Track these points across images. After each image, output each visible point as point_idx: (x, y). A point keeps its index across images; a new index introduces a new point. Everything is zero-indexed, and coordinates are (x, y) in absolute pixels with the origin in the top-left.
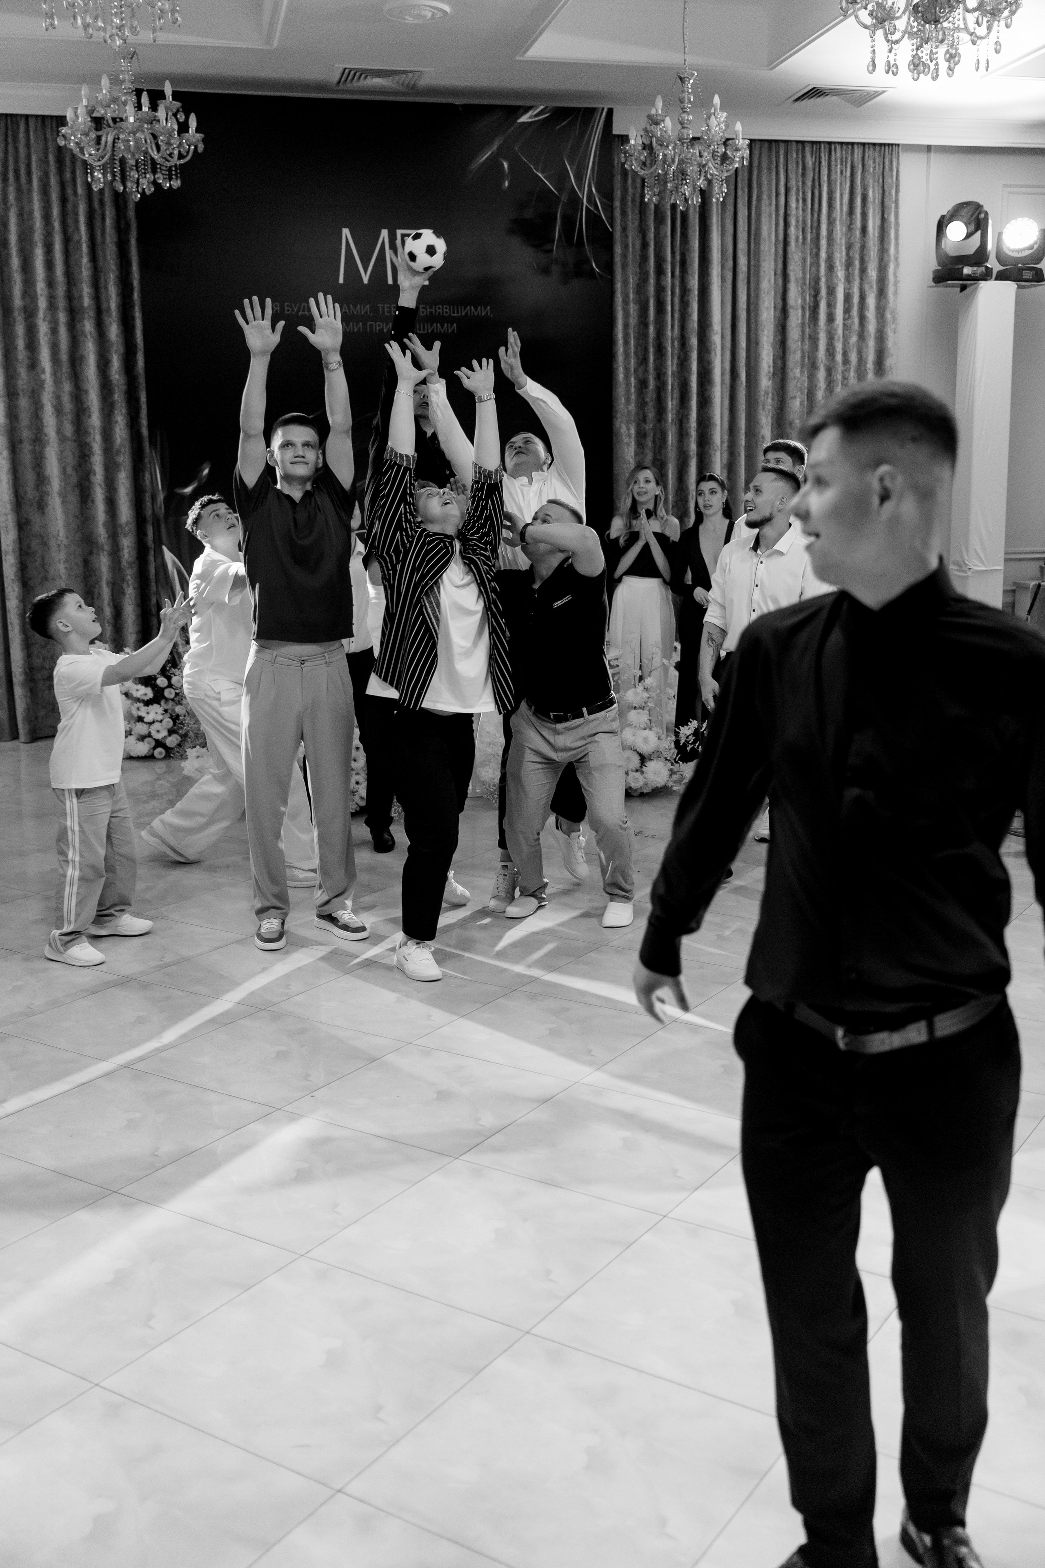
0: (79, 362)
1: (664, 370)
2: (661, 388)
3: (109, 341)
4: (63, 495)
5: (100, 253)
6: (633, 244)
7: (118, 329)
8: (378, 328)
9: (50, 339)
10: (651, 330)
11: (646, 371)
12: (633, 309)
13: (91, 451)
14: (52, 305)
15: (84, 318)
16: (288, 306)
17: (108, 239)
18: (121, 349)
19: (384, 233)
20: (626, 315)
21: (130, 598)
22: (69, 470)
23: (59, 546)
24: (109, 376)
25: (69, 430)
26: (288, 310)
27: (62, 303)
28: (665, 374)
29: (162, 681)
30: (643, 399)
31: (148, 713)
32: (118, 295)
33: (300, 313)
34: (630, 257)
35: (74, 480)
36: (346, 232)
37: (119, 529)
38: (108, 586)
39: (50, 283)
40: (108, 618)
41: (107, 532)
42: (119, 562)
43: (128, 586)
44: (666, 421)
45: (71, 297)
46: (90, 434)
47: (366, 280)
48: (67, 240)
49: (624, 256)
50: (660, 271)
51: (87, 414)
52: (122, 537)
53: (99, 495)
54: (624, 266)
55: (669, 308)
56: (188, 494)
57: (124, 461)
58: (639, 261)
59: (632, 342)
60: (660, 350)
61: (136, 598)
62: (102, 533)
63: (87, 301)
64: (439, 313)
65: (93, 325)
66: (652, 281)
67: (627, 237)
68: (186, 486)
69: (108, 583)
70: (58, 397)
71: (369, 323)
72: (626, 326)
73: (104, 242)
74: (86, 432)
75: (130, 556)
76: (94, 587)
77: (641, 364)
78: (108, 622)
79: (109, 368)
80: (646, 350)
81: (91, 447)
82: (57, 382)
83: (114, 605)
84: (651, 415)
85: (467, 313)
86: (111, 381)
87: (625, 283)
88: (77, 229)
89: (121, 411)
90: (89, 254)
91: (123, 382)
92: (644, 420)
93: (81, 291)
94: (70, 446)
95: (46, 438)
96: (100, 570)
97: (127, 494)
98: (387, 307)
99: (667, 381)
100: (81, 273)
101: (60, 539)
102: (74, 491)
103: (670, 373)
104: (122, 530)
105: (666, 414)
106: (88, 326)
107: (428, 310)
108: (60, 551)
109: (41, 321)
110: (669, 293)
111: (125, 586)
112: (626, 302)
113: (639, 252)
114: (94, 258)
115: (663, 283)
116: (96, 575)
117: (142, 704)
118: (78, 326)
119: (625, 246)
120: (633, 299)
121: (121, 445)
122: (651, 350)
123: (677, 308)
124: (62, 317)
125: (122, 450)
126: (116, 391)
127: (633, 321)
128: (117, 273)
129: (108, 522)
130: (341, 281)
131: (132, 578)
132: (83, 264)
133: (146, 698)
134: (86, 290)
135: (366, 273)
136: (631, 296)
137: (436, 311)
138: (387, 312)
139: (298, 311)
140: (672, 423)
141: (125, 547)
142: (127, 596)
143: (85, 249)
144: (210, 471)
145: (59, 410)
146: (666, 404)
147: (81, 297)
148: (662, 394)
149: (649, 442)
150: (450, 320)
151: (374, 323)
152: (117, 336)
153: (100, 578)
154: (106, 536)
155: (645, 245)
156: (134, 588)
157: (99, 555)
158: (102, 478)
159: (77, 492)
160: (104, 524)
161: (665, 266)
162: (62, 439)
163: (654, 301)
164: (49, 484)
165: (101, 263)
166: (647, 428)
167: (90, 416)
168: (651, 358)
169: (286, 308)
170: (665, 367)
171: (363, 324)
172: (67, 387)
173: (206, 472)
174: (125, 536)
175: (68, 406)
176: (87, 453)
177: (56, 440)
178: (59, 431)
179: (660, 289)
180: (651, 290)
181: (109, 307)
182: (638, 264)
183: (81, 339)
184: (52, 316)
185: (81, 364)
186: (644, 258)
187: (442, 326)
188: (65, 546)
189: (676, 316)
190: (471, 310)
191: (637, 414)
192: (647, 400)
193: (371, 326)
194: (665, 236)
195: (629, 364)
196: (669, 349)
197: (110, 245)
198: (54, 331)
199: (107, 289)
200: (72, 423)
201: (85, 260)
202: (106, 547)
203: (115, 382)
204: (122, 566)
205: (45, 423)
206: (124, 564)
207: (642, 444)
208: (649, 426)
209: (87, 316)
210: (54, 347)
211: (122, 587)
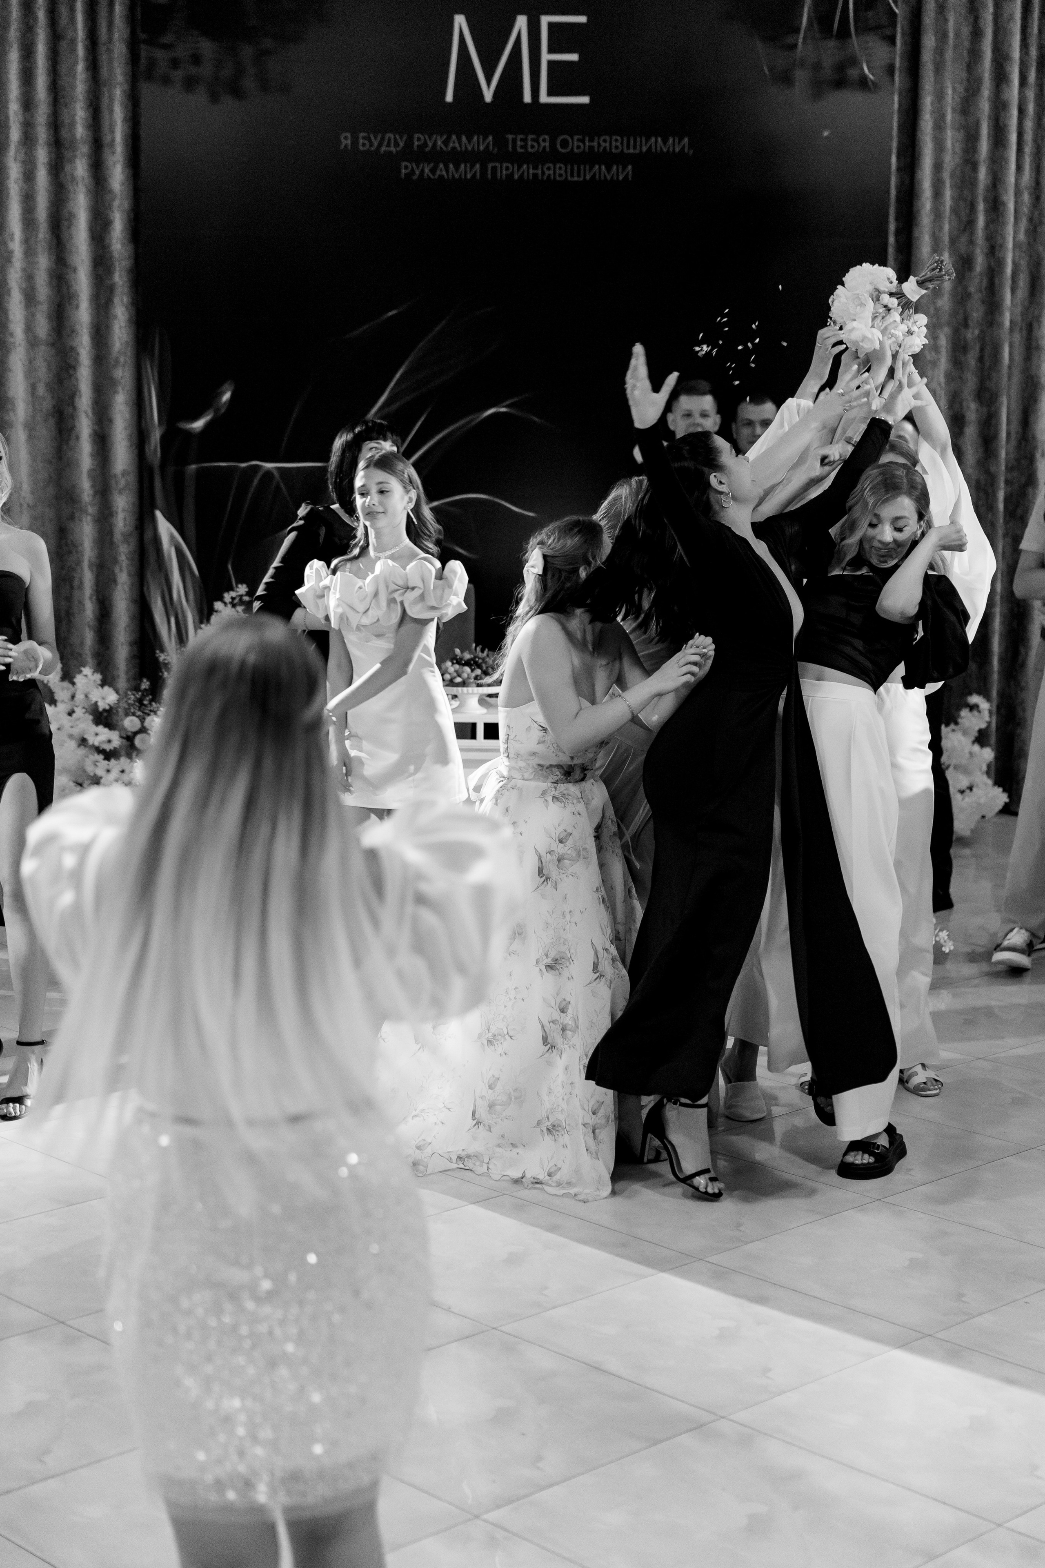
0: (66, 224)
1: (999, 242)
2: (994, 272)
3: (111, 191)
4: (30, 427)
5: (104, 57)
6: (957, 34)
7: (123, 171)
8: (504, 172)
9: (21, 189)
10: (983, 173)
11: (972, 242)
12: (952, 139)
13: (77, 360)
14: (28, 139)
15: (75, 157)
16: (364, 138)
17: (116, 36)
18: (127, 205)
19: (521, 22)
20: (939, 148)
21: (123, 589)
22: (41, 390)
23: (21, 505)
24: (110, 245)
25: (43, 328)
26: (364, 145)
27: (42, 133)
28: (1002, 246)
29: (131, 721)
30: (965, 288)
31: (108, 771)
32: (125, 120)
33: (383, 149)
34: (949, 54)
35: (47, 404)
36: (460, 20)
37: (113, 482)
38: (91, 570)
39: (28, 104)
40: (88, 619)
41: (93, 486)
42: (111, 533)
43: (121, 570)
44: (1001, 325)
45: (56, 124)
46: (77, 334)
47: (488, 96)
48: (56, 37)
49: (939, 51)
50: (1000, 77)
51: (75, 302)
52: (116, 493)
53: (85, 426)
54: (939, 68)
55: (1013, 137)
56: (198, 430)
57: (123, 377)
58: (967, 59)
59: (948, 194)
60: (995, 206)
61: (131, 589)
62: (86, 487)
63: (80, 131)
64: (605, 148)
65: (86, 167)
66: (986, 92)
67: (946, 20)
68: (196, 418)
69: (91, 565)
70: (29, 278)
71: (490, 165)
72: (938, 167)
73: (110, 39)
74: (73, 331)
75: (125, 525)
76: (74, 570)
77: (965, 229)
78: (89, 626)
79: (109, 233)
80: (972, 207)
81: (78, 354)
82: (29, 252)
83: (98, 599)
84: (977, 313)
85: (650, 147)
86: (111, 252)
87: (940, 96)
88: (73, 20)
89: (122, 300)
90: (86, 59)
91: (126, 254)
92: (966, 324)
93: (74, 115)
94: (43, 353)
95: (11, 340)
96: (81, 544)
97: (126, 429)
98: (521, 140)
99: (1004, 258)
100: (74, 87)
101: (23, 494)
102: (46, 421)
103: (1010, 245)
104: (116, 484)
105: (1001, 314)
106: (80, 168)
107: (587, 144)
108: (21, 512)
109: (12, 160)
110: (1015, 112)
111: (117, 570)
112: (939, 126)
113: (967, 44)
114: (93, 66)
115: (1004, 96)
116: (77, 552)
117: (101, 757)
118: (68, 168)
119: (942, 36)
120: (952, 123)
121: (120, 352)
122: (981, 206)
123: (1029, 136)
124: (42, 155)
125: (122, 360)
126: (117, 268)
127: (950, 160)
128: (126, 87)
129: (93, 470)
130: (449, 98)
131: (127, 559)
132: (78, 74)
133: (108, 747)
134: (80, 113)
135: (489, 83)
136: (949, 117)
137: (599, 145)
138: (522, 147)
139: (380, 145)
140: (1011, 330)
141: (120, 510)
142: (120, 587)
143: (81, 51)
144: (232, 396)
145: (30, 298)
146: (1002, 299)
147: (73, 124)
148: (997, 281)
149: (972, 359)
150: (621, 159)
151: (498, 165)
152: (122, 184)
153: (82, 556)
154: (91, 492)
155: (977, 34)
156: (129, 574)
157: (81, 520)
158: (90, 402)
159: (52, 422)
160: (91, 473)
161: (1008, 69)
162: (32, 342)
163: (989, 129)
164: (14, 410)
165: (104, 72)
166: (969, 335)
167: (78, 307)
168: (981, 221)
169: (361, 141)
170: (1003, 237)
171: (481, 165)
172: (44, 262)
173: (227, 396)
174: (120, 492)
175: (43, 290)
176: (73, 363)
177: (23, 343)
178: (29, 329)
179: (999, 106)
180: (985, 106)
181: (113, 140)
182: (965, 65)
183: (71, 188)
184: (26, 154)
185: (69, 227)
186: (975, 54)
187: (609, 169)
188: (29, 506)
189: (1028, 150)
190: (657, 143)
191: (954, 313)
192: (972, 289)
193: (494, 169)
194: (1011, 18)
195: (941, 229)
196: (1011, 206)
197: (118, 45)
198: (29, 176)
199: (111, 111)
200: (50, 319)
201: (80, 67)
202: (90, 510)
203: (116, 255)
204: (115, 540)
205: (11, 317)
206: (118, 537)
207: (960, 364)
208: (971, 334)
209: (78, 153)
210: (28, 200)
211: (113, 573)
